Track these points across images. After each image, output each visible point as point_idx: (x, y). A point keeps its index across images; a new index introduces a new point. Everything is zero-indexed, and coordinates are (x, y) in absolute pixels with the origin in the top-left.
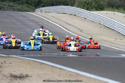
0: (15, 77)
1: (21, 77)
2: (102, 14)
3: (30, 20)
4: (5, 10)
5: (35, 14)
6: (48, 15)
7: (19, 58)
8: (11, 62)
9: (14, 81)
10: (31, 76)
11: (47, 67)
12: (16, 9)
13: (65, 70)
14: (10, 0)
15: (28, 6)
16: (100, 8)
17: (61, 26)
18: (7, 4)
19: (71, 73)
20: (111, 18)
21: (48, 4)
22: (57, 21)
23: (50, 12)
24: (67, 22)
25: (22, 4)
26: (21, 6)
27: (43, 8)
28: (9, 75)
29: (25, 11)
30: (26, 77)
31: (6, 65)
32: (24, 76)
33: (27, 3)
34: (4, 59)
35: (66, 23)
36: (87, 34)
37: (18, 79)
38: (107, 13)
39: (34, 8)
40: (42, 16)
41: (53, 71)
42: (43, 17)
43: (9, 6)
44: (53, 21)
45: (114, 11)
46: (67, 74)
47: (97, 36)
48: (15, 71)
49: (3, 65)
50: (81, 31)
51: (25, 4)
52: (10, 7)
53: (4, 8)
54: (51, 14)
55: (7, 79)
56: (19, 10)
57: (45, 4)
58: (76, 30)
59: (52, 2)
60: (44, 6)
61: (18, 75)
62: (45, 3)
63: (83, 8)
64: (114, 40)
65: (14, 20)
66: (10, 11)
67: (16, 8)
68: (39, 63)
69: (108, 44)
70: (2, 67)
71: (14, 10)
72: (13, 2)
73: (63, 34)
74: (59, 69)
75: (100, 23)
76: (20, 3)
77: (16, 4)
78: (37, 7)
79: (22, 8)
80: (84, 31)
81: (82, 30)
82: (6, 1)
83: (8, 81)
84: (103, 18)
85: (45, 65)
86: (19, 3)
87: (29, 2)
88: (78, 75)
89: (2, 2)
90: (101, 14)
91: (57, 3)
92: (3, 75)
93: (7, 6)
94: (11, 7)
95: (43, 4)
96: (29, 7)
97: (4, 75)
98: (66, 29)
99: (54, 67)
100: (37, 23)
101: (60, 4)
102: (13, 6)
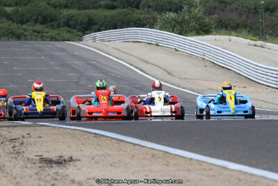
0: (50, 162)
1: (60, 162)
2: (207, 41)
3: (74, 55)
4: (26, 40)
5: (83, 44)
6: (107, 46)
7: (55, 127)
8: (41, 135)
9: (47, 169)
11: (109, 142)
12: (47, 37)
13: (143, 146)
14: (36, 22)
15: (69, 31)
16: (204, 30)
17: (131, 65)
18: (31, 27)
20: (224, 48)
21: (107, 25)
22: (125, 56)
23: (110, 41)
25: (58, 28)
26: (56, 32)
27: (98, 34)
28: (38, 158)
29: (64, 40)
30: (70, 161)
31: (31, 140)
32: (65, 161)
33: (67, 24)
34: (27, 130)
35: (142, 60)
36: (181, 78)
37: (54, 165)
38: (216, 40)
39: (80, 33)
40: (95, 48)
41: (120, 150)
42: (98, 50)
43: (34, 31)
44: (116, 58)
46: (147, 154)
47: (199, 81)
48: (48, 152)
49: (25, 140)
50: (169, 73)
51: (63, 26)
52: (36, 34)
53: (25, 36)
54: (112, 44)
55: (34, 166)
56: (52, 39)
57: (101, 26)
58: (159, 73)
59: (114, 22)
60: (99, 30)
61: (54, 159)
62: (100, 23)
65: (43, 58)
66: (36, 40)
67: (48, 35)
68: (93, 135)
70: (25, 144)
71: (43, 38)
72: (42, 23)
73: (136, 80)
75: (204, 57)
76: (55, 26)
77: (47, 27)
78: (86, 32)
79: (58, 34)
80: (174, 74)
81: (170, 71)
82: (29, 23)
83: (36, 171)
84: (208, 48)
85: (104, 138)
86: (53, 26)
87: (71, 23)
88: (167, 155)
89: (22, 23)
90: (205, 41)
91: (122, 24)
92: (26, 159)
93: (31, 31)
94: (38, 32)
95: (97, 27)
96: (72, 33)
97: (28, 159)
98: (142, 71)
100: (86, 61)
101: (128, 25)
102: (42, 32)
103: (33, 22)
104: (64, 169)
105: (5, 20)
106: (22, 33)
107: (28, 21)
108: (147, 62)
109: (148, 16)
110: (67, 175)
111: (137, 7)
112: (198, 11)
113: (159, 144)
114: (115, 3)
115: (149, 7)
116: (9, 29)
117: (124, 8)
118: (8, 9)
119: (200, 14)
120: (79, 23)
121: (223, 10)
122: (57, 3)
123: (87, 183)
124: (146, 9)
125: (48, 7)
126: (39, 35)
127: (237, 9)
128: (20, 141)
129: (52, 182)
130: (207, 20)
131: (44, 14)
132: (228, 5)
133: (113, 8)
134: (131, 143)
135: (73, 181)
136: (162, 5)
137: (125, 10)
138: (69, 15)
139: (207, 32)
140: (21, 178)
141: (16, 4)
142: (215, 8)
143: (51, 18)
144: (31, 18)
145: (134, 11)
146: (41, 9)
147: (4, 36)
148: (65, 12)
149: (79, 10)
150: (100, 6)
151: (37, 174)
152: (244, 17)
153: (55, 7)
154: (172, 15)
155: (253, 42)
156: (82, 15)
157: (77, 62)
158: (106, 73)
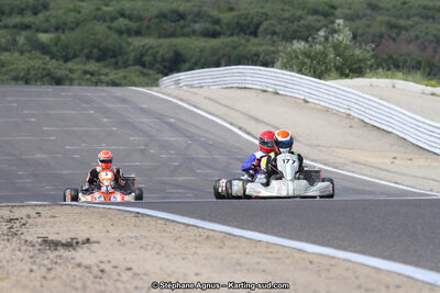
0: (55, 245)
1: (70, 245)
3: (142, 109)
4: (71, 84)
5: (158, 92)
6: (196, 94)
8: (56, 215)
10: (98, 242)
11: (152, 223)
14: (89, 57)
15: (142, 73)
17: (231, 124)
18: (80, 67)
19: (211, 234)
22: (222, 111)
23: (202, 87)
24: (252, 113)
25: (126, 67)
26: (121, 73)
27: (182, 75)
28: (39, 240)
30: (83, 243)
31: (37, 220)
32: (77, 243)
33: (140, 61)
34: (39, 210)
35: (251, 117)
36: (310, 146)
37: (59, 248)
38: (371, 85)
40: (175, 97)
41: (165, 231)
42: (181, 100)
43: (85, 72)
44: (209, 113)
45: (393, 77)
47: (339, 150)
48: (58, 234)
49: (30, 221)
51: (134, 65)
52: (88, 76)
53: (71, 80)
55: (31, 248)
56: (114, 84)
61: (64, 241)
62: (193, 60)
63: (300, 72)
64: (388, 161)
65: (92, 112)
67: (107, 78)
68: (133, 215)
69: (369, 173)
70: (28, 225)
71: (96, 84)
72: (98, 60)
74: (182, 226)
75: (348, 112)
76: (120, 63)
77: (106, 66)
79: (125, 78)
82: (77, 60)
83: (32, 254)
84: (356, 97)
86: (116, 64)
87: (147, 59)
89: (67, 60)
92: (23, 242)
93: (80, 72)
94: (92, 74)
95: (187, 65)
97: (26, 241)
98: (249, 134)
99: (173, 221)
100: (161, 118)
101: (239, 63)
102: (99, 75)
103: (84, 59)
104: (73, 252)
105: (38, 54)
106: (67, 76)
107: (75, 56)
108: (257, 120)
109: (272, 48)
110: (73, 259)
111: (255, 34)
113: (224, 224)
114: (218, 28)
115: (274, 33)
116: (45, 69)
117: (232, 35)
118: (44, 37)
120: (159, 59)
121: (394, 40)
122: (124, 28)
123: (98, 266)
124: (268, 37)
125: (109, 32)
126: (94, 79)
127: (417, 38)
128: (23, 221)
129: (49, 266)
131: (102, 45)
132: (404, 32)
133: (215, 35)
134: (184, 224)
135: (79, 265)
136: (295, 31)
137: (235, 38)
138: (143, 47)
140: (8, 261)
141: (57, 29)
142: (381, 36)
143: (114, 51)
144: (81, 51)
145: (248, 41)
146: (98, 36)
147: (36, 81)
148: (137, 42)
149: (159, 37)
150: (194, 32)
151: (31, 257)
152: (430, 51)
153: (120, 33)
154: (299, 45)
155: (429, 89)
156: (164, 46)
157: (145, 120)
158: (191, 137)
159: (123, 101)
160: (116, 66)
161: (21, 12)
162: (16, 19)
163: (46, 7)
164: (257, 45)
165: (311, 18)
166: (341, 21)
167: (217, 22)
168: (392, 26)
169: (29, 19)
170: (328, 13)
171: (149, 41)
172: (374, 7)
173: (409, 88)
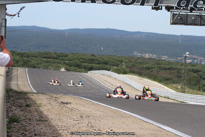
3: (85, 78)
5: (88, 74)
6: (94, 75)
10: (72, 103)
14: (75, 66)
16: (125, 73)
17: (101, 81)
18: (73, 68)
26: (79, 70)
29: (82, 72)
30: (69, 103)
37: (64, 104)
38: (128, 76)
44: (96, 79)
45: (133, 75)
56: (79, 72)
58: (109, 85)
63: (115, 72)
71: (76, 71)
72: (77, 67)
82: (72, 66)
87: (86, 67)
89: (70, 66)
92: (60, 101)
100: (88, 80)
101: (104, 69)
104: (67, 105)
108: (106, 81)
111: (107, 64)
112: (124, 67)
115: (111, 64)
118: (66, 62)
119: (125, 68)
121: (134, 68)
123: (71, 108)
125: (79, 62)
127: (138, 68)
130: (126, 70)
133: (99, 64)
136: (115, 65)
139: (126, 74)
141: (69, 60)
142: (131, 67)
145: (105, 65)
146: (77, 62)
148: (84, 64)
152: (140, 70)
153: (81, 62)
154: (116, 67)
155: (139, 78)
156: (89, 65)
157: (84, 79)
158: (93, 83)
159: (80, 75)
160: (80, 68)
161: (63, 57)
162: (61, 58)
163: (67, 56)
164: (108, 66)
165: (118, 62)
166: (124, 64)
167: (100, 61)
168: (133, 65)
169: (64, 58)
170: (121, 61)
171: (86, 64)
172: (130, 61)
173: (136, 77)
